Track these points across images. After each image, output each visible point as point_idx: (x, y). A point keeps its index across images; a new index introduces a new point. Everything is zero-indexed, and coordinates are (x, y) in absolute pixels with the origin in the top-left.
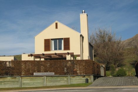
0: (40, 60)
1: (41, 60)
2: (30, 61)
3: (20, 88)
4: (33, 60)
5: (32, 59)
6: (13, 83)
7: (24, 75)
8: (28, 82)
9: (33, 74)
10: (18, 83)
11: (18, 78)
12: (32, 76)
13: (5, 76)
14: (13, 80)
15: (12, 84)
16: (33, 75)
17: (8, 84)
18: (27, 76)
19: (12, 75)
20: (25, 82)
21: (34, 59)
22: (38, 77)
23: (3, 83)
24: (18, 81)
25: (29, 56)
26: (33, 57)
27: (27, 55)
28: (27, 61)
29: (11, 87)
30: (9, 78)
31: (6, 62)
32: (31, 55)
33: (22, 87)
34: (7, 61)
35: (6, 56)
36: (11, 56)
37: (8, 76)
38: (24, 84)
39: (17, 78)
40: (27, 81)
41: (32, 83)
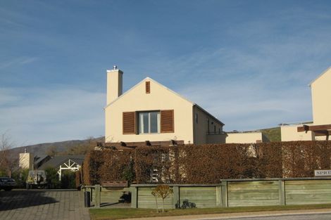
0: (327, 138)
1: (329, 139)
2: (303, 142)
3: (284, 207)
4: (311, 139)
5: (307, 136)
6: (266, 196)
7: (290, 175)
8: (302, 192)
9: (313, 173)
10: (278, 195)
11: (277, 184)
12: (310, 178)
13: (247, 179)
14: (266, 188)
15: (263, 198)
16: (313, 176)
17: (254, 198)
18: (298, 178)
19: (262, 177)
20: (293, 192)
21: (313, 137)
22: (326, 181)
23: (241, 196)
24: (277, 191)
25: (300, 129)
26: (310, 132)
27: (295, 128)
28: (298, 142)
29: (261, 204)
30: (255, 184)
31: (247, 146)
32: (306, 128)
33: (288, 203)
34: (249, 145)
35: (241, 132)
36: (251, 132)
37: (254, 179)
38: (291, 197)
39: (275, 183)
40: (298, 190)
41: (312, 196)
